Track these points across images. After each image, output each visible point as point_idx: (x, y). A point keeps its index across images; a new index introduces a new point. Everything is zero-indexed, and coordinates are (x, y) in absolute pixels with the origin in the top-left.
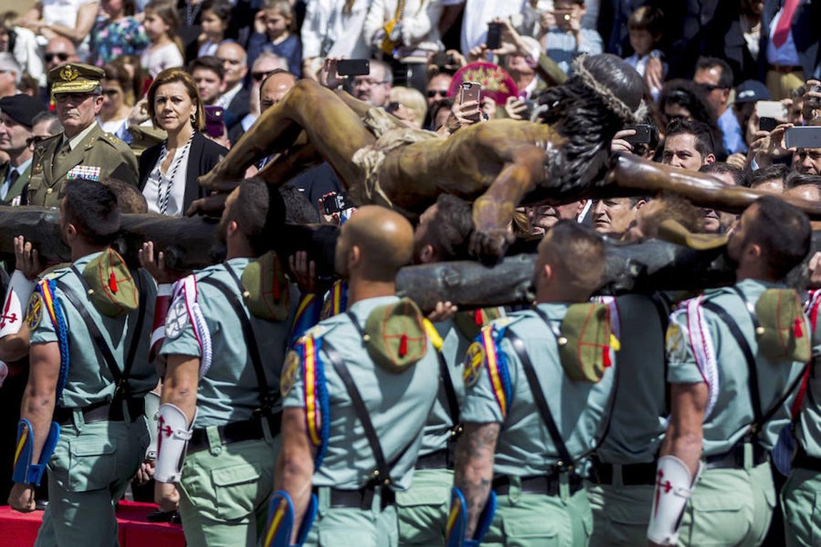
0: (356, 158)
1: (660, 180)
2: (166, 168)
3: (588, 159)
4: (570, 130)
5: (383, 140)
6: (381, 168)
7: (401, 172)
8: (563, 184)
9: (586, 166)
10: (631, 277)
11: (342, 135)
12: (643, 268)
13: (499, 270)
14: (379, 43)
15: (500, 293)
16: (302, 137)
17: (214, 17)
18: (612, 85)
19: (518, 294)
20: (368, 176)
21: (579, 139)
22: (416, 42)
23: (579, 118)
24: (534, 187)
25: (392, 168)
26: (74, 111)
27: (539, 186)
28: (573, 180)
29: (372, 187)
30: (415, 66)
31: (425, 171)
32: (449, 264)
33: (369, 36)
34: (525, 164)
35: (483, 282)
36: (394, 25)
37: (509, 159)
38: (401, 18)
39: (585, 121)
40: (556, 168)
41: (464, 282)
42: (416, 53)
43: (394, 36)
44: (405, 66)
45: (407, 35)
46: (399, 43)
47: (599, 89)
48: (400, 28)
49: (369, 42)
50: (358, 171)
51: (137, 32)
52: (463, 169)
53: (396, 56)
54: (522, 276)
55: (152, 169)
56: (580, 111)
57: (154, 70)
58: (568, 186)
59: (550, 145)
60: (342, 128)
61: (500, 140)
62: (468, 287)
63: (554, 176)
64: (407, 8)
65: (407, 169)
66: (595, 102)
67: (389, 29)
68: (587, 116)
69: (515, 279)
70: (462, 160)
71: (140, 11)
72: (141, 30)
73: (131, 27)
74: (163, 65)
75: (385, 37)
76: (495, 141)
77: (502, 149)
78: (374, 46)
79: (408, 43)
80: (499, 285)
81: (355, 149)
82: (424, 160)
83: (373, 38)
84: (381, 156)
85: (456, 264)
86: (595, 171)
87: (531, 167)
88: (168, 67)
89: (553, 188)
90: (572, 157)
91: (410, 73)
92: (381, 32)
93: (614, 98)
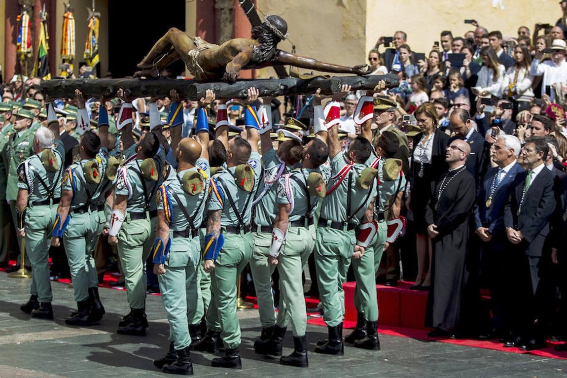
0: (189, 54)
1: (294, 59)
2: (424, 142)
3: (268, 51)
4: (262, 41)
5: (199, 47)
6: (198, 56)
7: (205, 58)
8: (259, 60)
9: (268, 54)
10: (281, 90)
11: (185, 46)
12: (286, 87)
13: (234, 86)
14: (507, 93)
15: (234, 93)
16: (172, 47)
17: (440, 81)
18: (276, 25)
19: (241, 94)
20: (193, 59)
21: (265, 44)
22: (522, 92)
23: (265, 37)
24: (249, 61)
25: (202, 56)
26: (379, 117)
27: (251, 60)
28: (263, 58)
29: (195, 63)
30: (522, 102)
31: (213, 57)
32: (216, 83)
33: (503, 90)
34: (246, 52)
35: (228, 89)
36: (513, 86)
37: (240, 51)
38: (516, 82)
39: (267, 38)
40: (257, 54)
41: (221, 89)
42: (522, 97)
43: (513, 90)
44: (518, 102)
45: (518, 90)
46: (515, 93)
47: (272, 27)
48: (515, 87)
49: (503, 92)
50: (190, 58)
51: (407, 87)
52: (225, 55)
53: (514, 98)
54: (242, 88)
55: (418, 142)
56: (265, 34)
57: (417, 103)
58: (261, 61)
59: (255, 47)
60: (185, 43)
61: (238, 45)
62: (222, 91)
63: (256, 57)
64: (518, 78)
65: (207, 57)
66: (271, 31)
67: (511, 87)
68: (267, 36)
69: (240, 89)
70: (225, 52)
71: (408, 78)
72: (409, 86)
73: (405, 85)
74: (421, 101)
75: (509, 90)
76: (235, 45)
77: (238, 48)
78: (505, 94)
79: (518, 93)
80: (234, 91)
81: (189, 50)
82: (213, 53)
83: (504, 91)
84: (198, 52)
85: (219, 83)
86: (271, 56)
87: (248, 53)
88: (423, 102)
89: (256, 61)
90: (262, 50)
91: (519, 105)
92: (508, 88)
93: (277, 30)
